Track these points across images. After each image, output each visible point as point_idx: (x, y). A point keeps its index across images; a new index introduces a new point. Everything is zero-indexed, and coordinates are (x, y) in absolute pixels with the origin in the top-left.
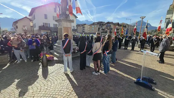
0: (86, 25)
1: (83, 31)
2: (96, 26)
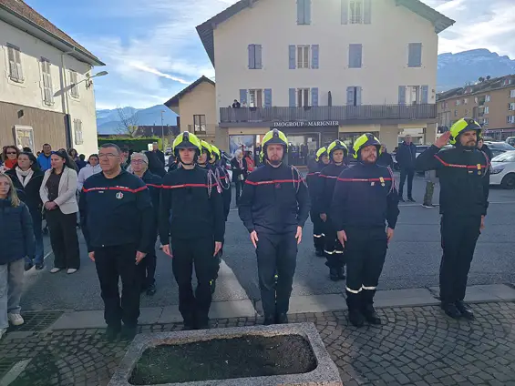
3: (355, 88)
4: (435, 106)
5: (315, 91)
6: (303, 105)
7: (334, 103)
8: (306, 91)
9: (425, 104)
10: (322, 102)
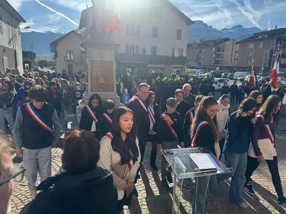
0: (227, 43)
1: (217, 62)
2: (261, 45)
3: (155, 47)
4: (186, 57)
5: (138, 47)
6: (132, 53)
7: (146, 53)
8: (133, 46)
9: (182, 56)
10: (141, 52)
